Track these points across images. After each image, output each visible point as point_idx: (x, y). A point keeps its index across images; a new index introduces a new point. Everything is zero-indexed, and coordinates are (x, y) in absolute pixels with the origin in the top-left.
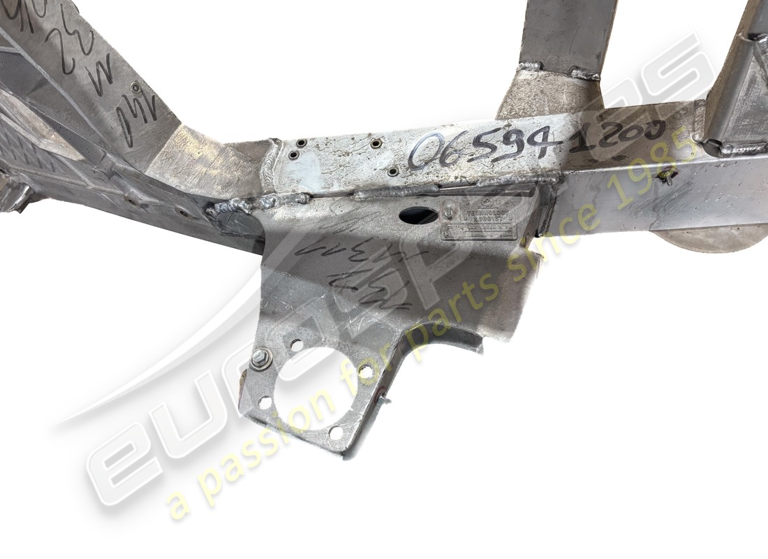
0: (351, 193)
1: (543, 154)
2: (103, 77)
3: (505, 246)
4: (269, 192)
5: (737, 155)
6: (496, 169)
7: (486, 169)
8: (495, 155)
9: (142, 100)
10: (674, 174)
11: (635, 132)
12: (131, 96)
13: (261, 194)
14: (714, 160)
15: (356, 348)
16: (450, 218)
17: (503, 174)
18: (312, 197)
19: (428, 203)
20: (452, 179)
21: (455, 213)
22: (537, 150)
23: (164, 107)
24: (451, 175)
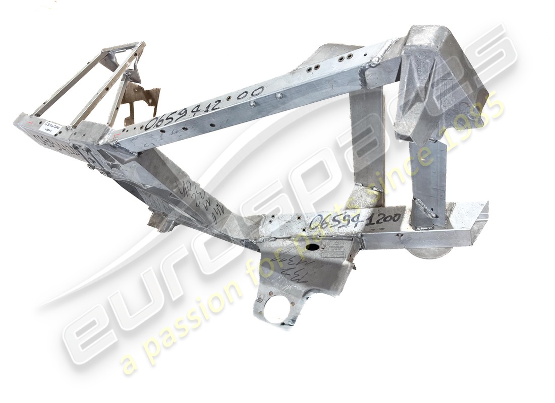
0: (290, 238)
1: (356, 226)
2: (208, 204)
3: (341, 260)
4: (262, 237)
5: (422, 230)
6: (340, 231)
7: (336, 231)
8: (340, 225)
9: (219, 208)
10: (402, 235)
11: (389, 218)
12: (216, 208)
13: (259, 237)
14: (415, 231)
15: (290, 295)
16: (323, 249)
17: (341, 233)
18: (276, 238)
19: (316, 242)
20: (324, 234)
21: (325, 246)
22: (354, 224)
23: (226, 209)
24: (324, 233)
